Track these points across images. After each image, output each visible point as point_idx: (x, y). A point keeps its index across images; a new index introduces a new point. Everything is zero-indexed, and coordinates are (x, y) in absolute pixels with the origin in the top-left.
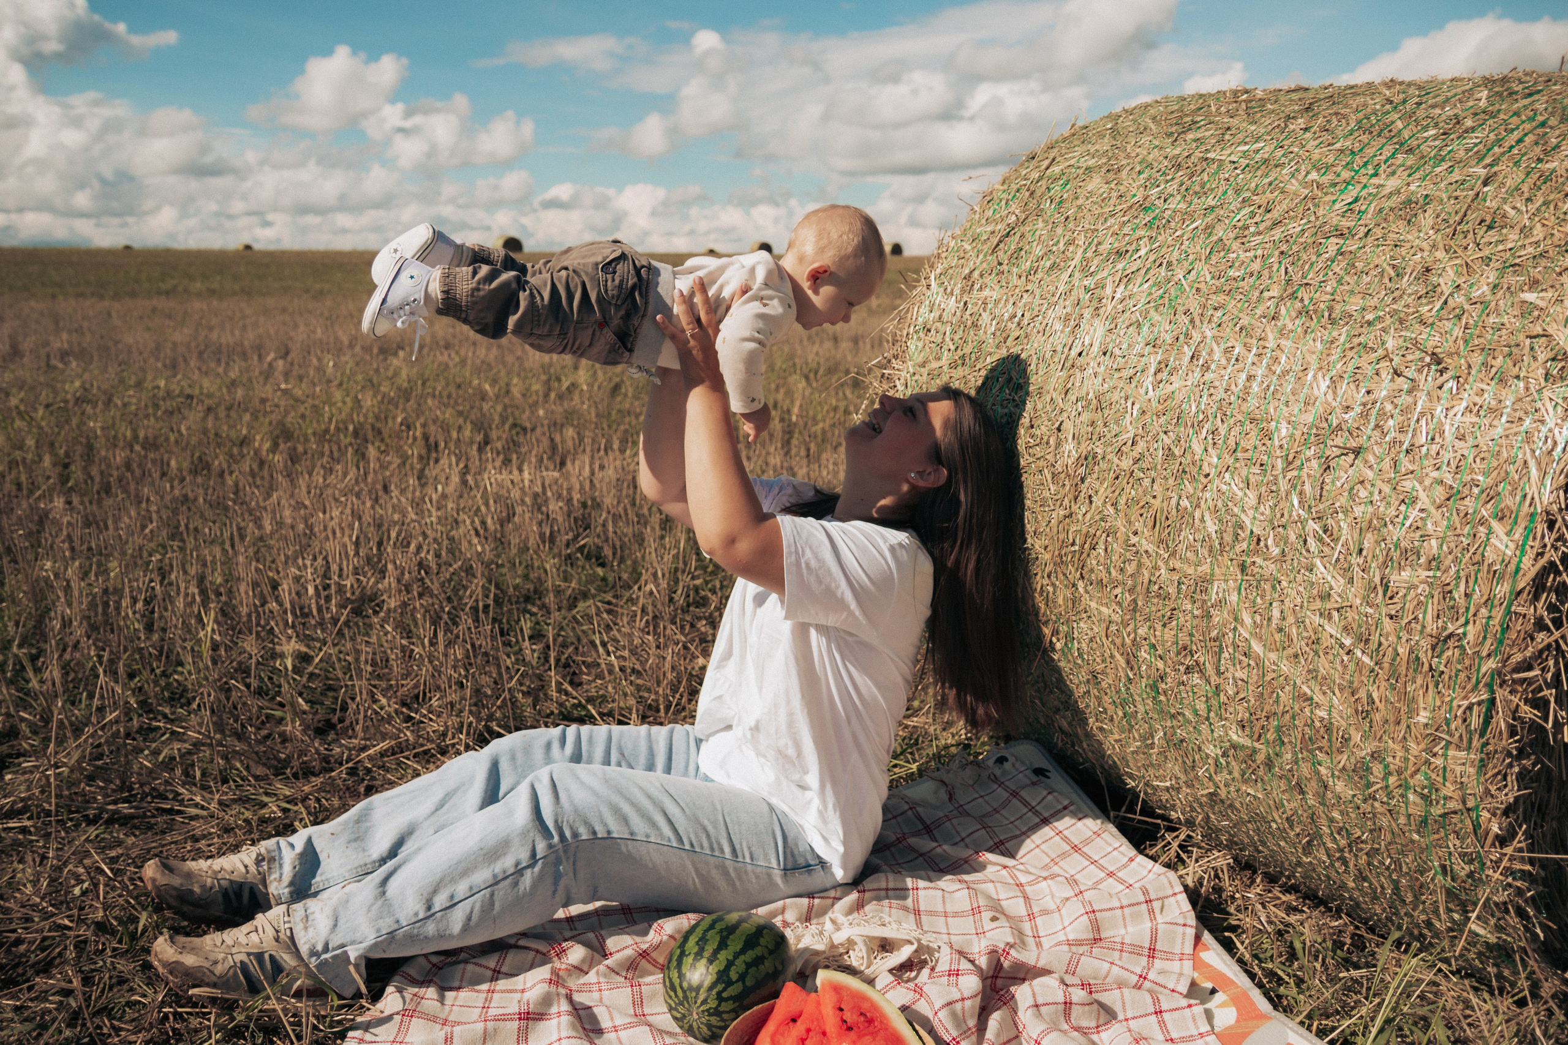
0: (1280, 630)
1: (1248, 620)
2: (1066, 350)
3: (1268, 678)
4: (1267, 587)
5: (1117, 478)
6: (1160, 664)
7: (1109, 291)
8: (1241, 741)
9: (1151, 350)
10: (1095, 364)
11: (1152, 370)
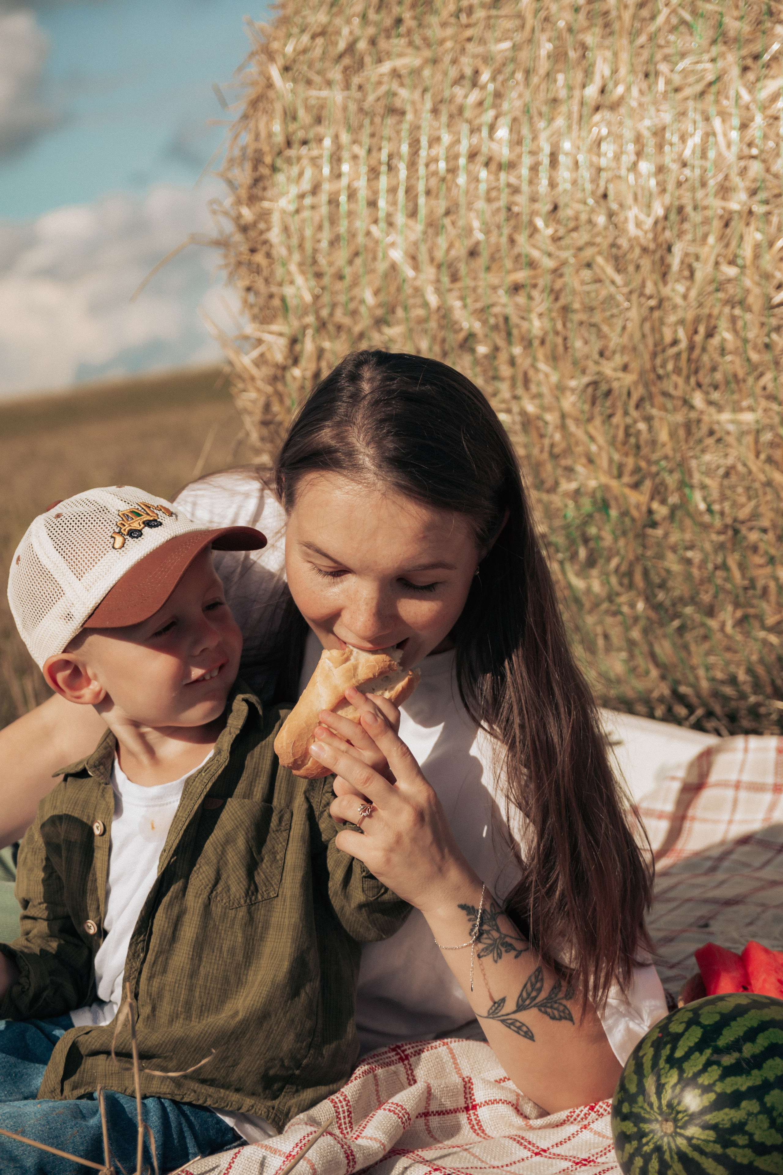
9: (724, 48)
10: (635, 92)
11: (735, 71)
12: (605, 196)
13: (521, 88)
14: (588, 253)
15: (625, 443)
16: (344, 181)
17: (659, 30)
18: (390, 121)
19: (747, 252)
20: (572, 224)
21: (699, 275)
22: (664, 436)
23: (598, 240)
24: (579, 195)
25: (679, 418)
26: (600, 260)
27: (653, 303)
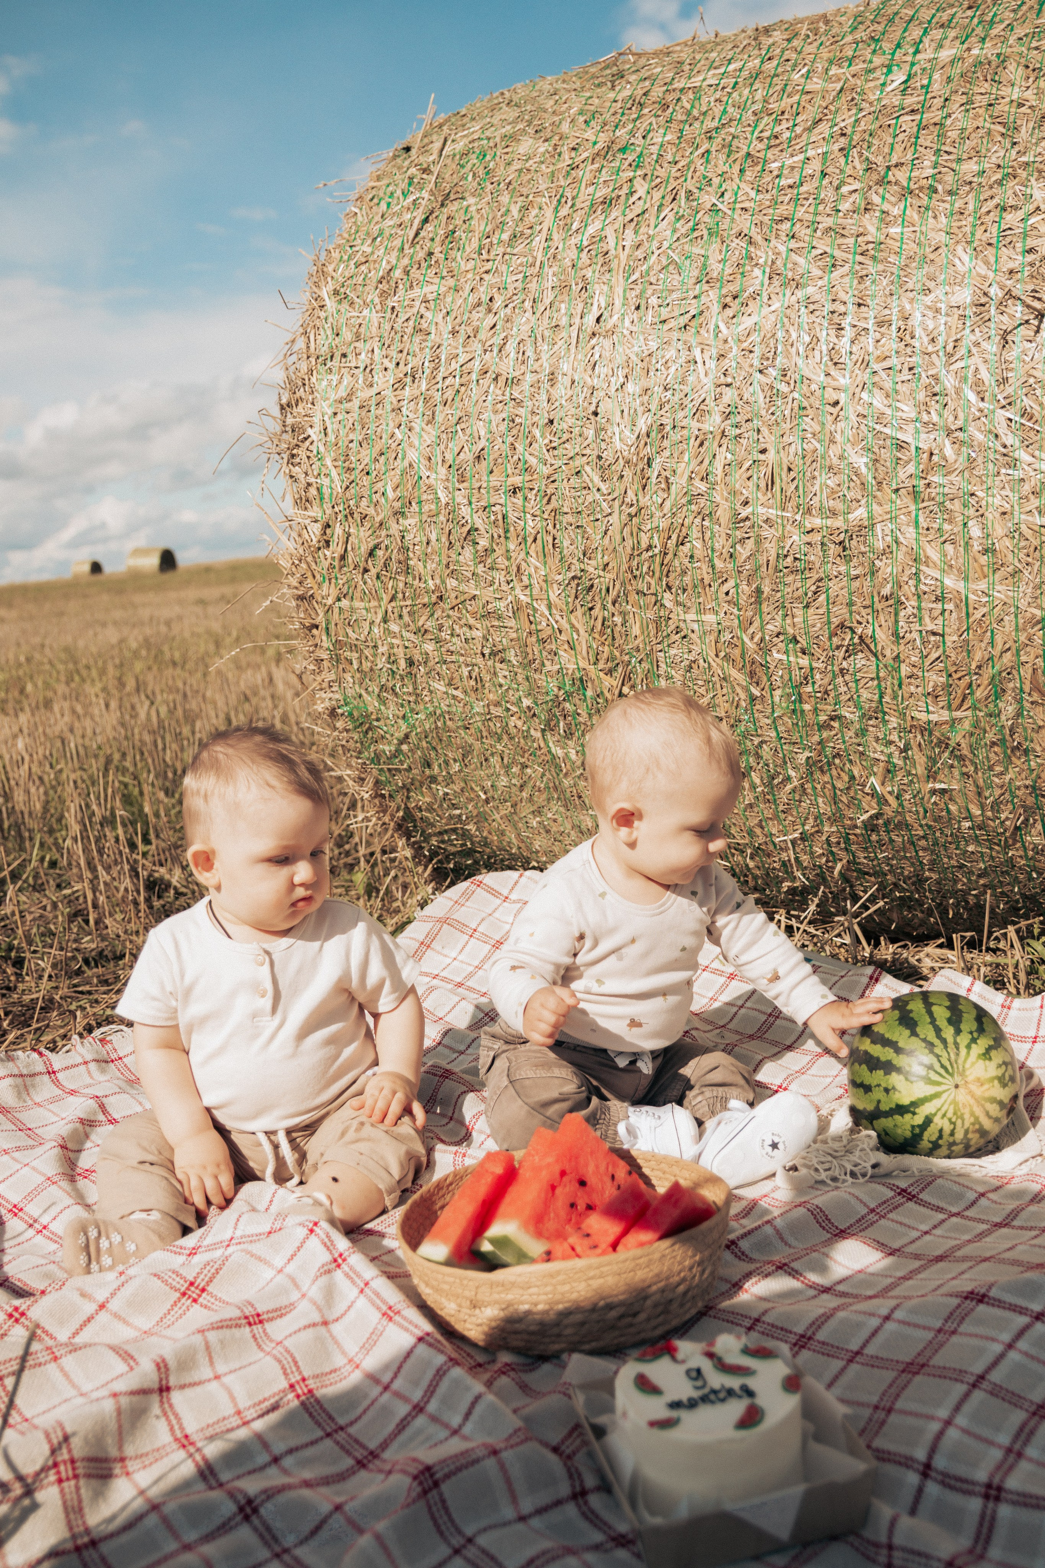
0: (985, 551)
1: (933, 553)
2: (577, 320)
3: (978, 615)
4: (956, 506)
5: (701, 444)
6: (804, 661)
7: (611, 241)
8: (934, 718)
9: (706, 287)
10: (627, 323)
11: (716, 308)
12: (596, 414)
13: (529, 314)
14: (579, 461)
15: (602, 633)
16: (375, 390)
17: (650, 268)
18: (417, 339)
19: (718, 468)
20: (565, 436)
21: (673, 488)
22: (636, 630)
23: (587, 451)
24: (573, 411)
25: (650, 614)
26: (588, 469)
27: (633, 510)
